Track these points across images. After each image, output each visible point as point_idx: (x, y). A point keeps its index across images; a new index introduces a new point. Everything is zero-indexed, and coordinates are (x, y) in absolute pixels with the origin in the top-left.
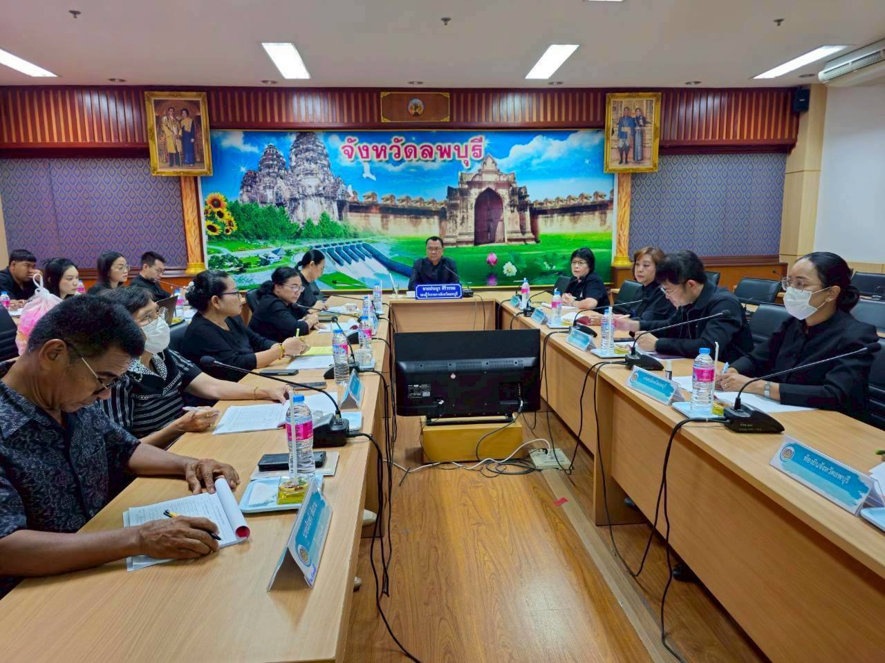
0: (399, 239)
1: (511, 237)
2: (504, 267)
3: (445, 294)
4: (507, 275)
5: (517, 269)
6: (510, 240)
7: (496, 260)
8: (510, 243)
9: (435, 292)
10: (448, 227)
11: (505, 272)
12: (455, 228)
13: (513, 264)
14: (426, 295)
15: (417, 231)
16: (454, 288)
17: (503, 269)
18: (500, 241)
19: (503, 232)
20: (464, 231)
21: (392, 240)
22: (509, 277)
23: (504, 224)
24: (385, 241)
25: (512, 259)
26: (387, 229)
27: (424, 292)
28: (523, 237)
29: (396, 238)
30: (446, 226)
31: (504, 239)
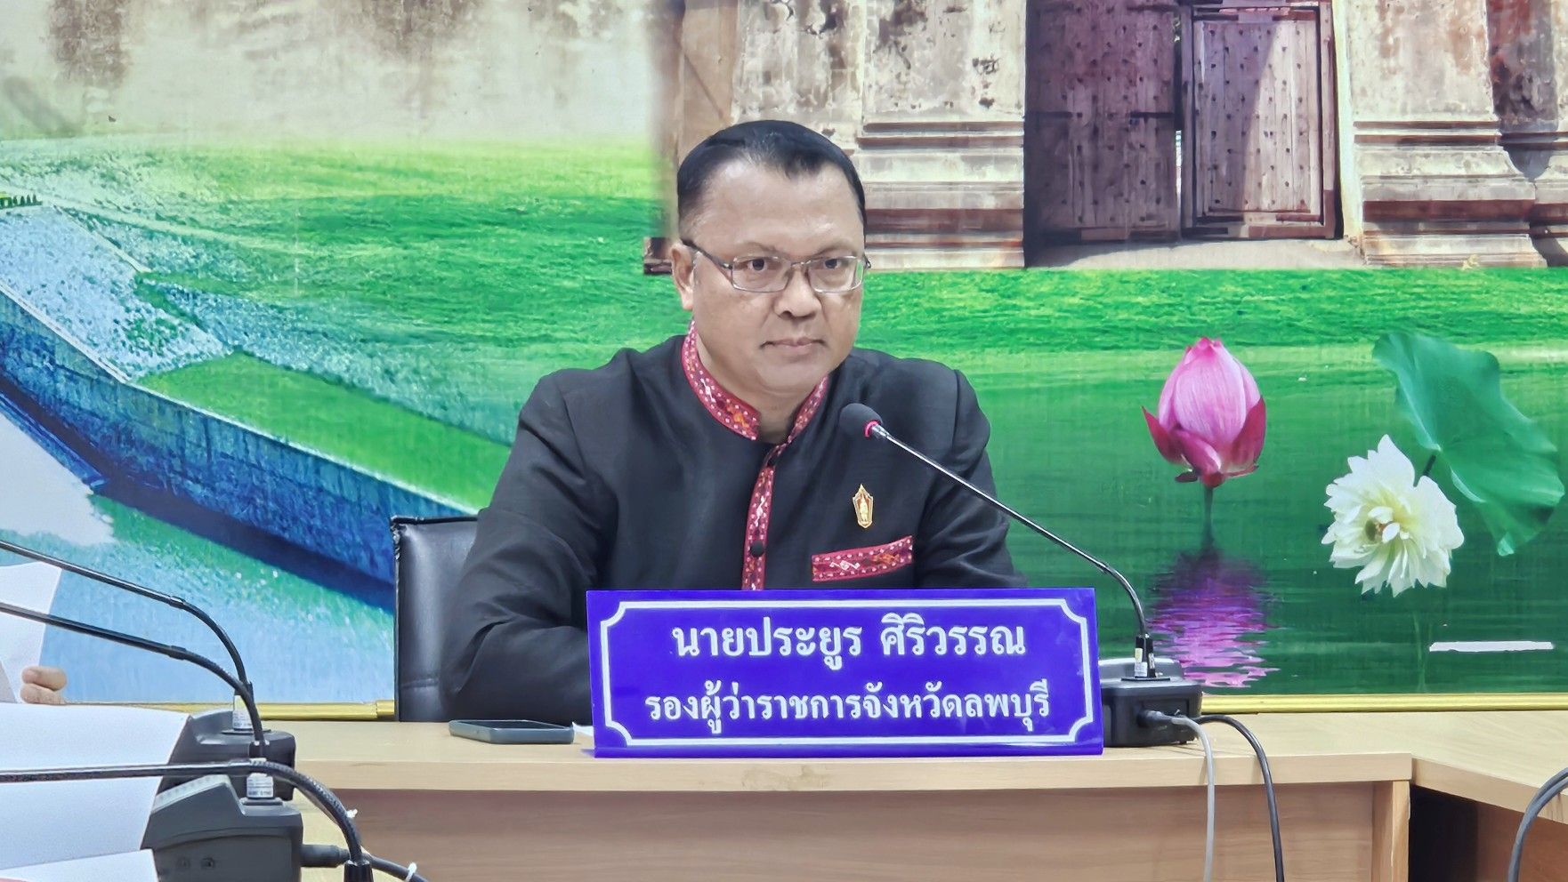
0: (230, 173)
1: (1405, 191)
2: (1339, 495)
3: (911, 705)
4: (1368, 577)
5: (1467, 513)
6: (1389, 214)
7: (1257, 414)
8: (1389, 246)
9: (807, 675)
10: (753, 63)
11: (1344, 543)
12: (821, 75)
13: (1427, 466)
14: (707, 705)
15: (425, 96)
16: (1013, 643)
17: (1325, 520)
18: (1291, 226)
19: (1326, 126)
20: (922, 109)
21: (161, 185)
22: (1382, 600)
23: (1327, 50)
24: (84, 192)
25: (1416, 416)
26: (114, 69)
27: (687, 678)
28: (1523, 191)
29: (197, 164)
30: (733, 50)
31: (1334, 201)
